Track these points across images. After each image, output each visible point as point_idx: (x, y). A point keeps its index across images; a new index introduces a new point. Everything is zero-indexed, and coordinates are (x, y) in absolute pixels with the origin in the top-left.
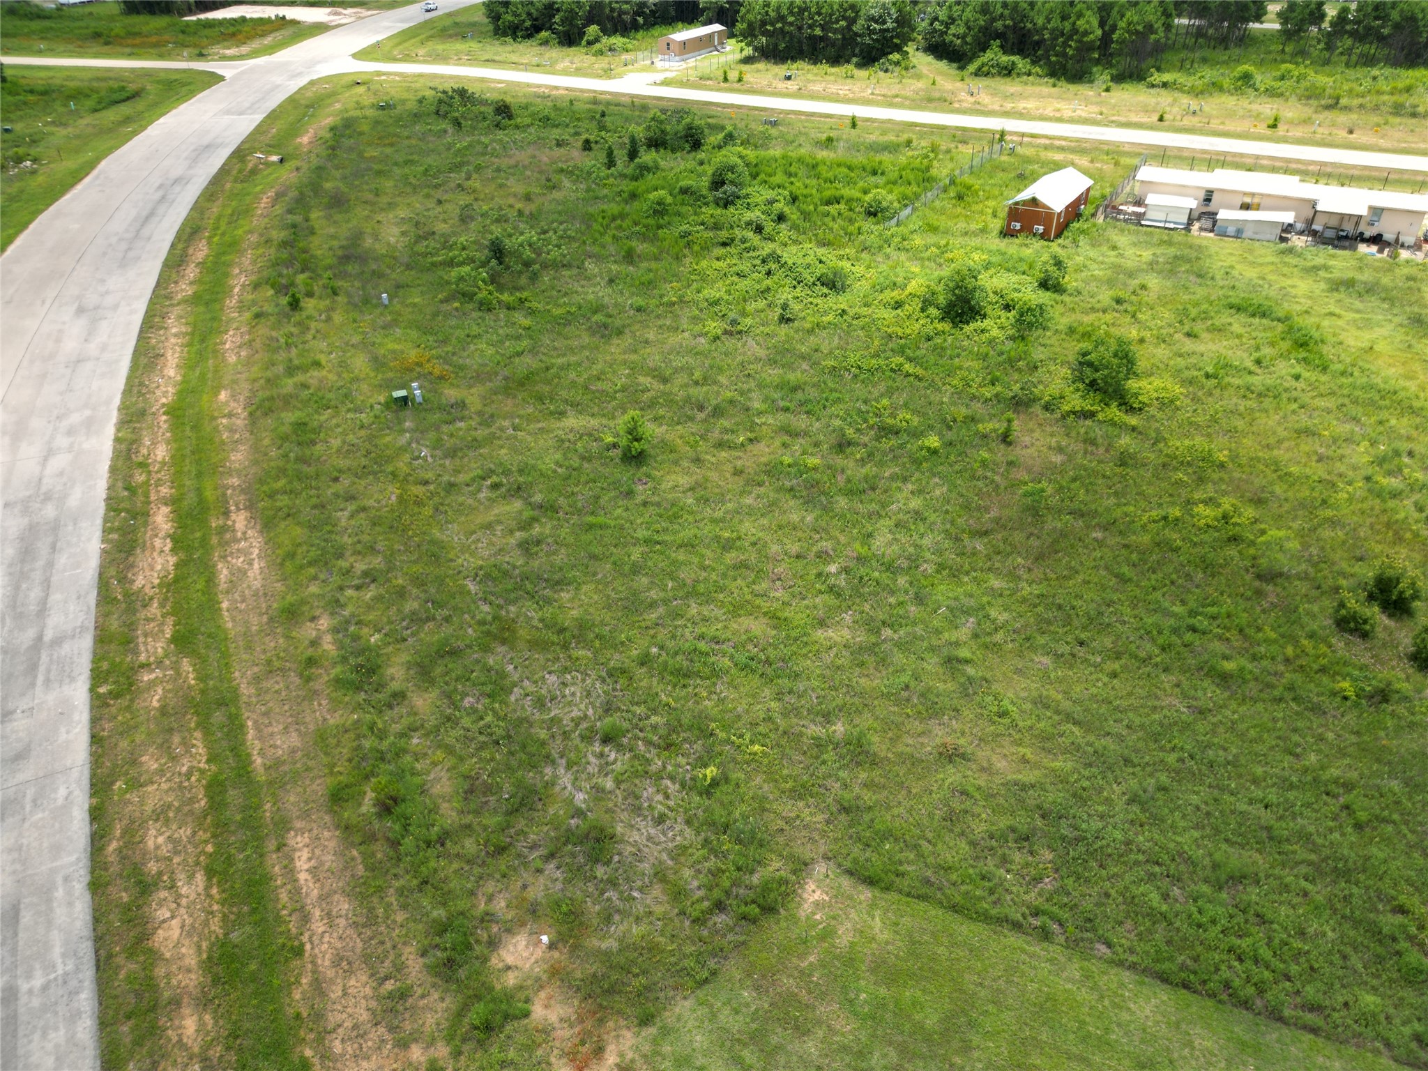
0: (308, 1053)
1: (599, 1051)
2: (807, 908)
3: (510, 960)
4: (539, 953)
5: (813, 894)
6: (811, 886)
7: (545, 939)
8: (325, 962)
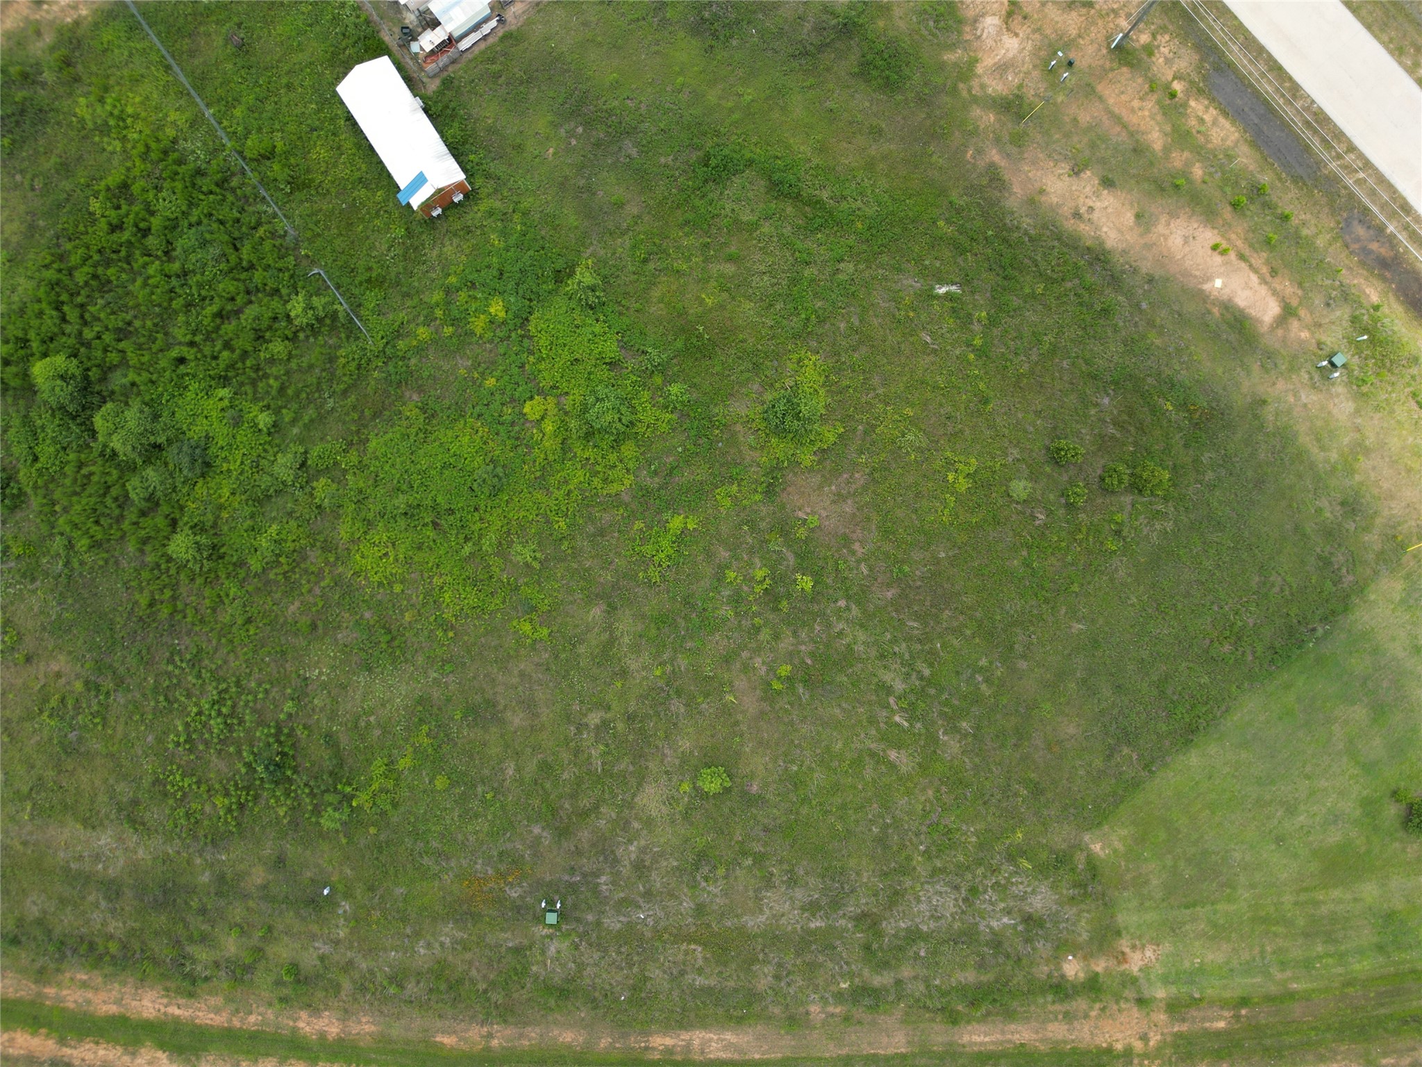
0: (1069, 1047)
1: (1123, 953)
2: (1102, 854)
3: (1073, 973)
4: (1075, 961)
5: (1097, 848)
6: (1092, 846)
7: (1070, 958)
8: (1034, 1036)
